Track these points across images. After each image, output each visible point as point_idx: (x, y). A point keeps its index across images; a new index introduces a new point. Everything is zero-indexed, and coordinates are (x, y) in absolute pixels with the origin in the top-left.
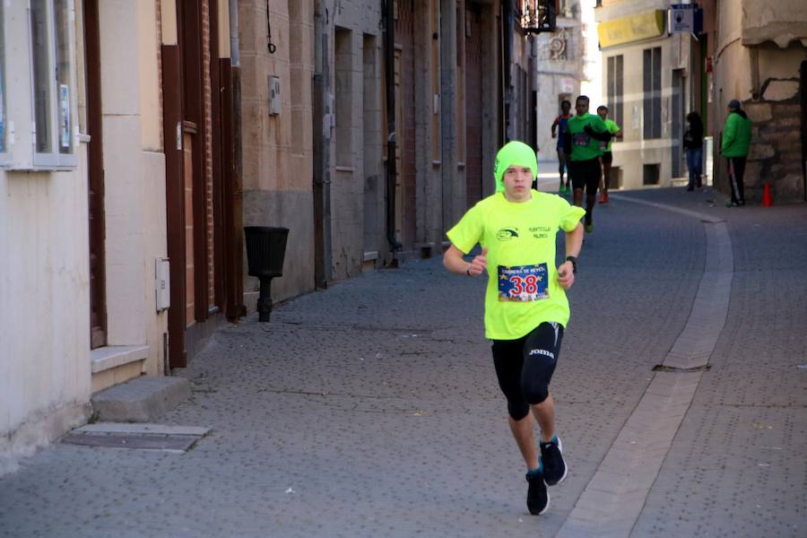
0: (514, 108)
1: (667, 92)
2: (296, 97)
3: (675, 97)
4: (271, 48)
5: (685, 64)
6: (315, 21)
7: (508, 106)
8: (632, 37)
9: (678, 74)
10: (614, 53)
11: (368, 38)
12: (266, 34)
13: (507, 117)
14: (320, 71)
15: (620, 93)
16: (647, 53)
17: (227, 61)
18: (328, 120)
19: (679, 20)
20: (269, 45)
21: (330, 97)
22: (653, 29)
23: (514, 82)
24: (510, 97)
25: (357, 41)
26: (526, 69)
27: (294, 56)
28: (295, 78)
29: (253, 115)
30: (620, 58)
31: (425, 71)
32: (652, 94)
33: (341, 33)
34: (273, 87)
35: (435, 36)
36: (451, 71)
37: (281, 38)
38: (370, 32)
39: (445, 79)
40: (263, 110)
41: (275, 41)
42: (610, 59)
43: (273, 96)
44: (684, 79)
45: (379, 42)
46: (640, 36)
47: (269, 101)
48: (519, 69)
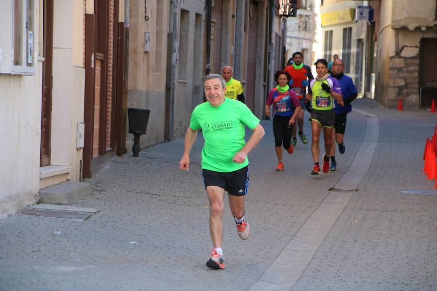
0: (273, 55)
1: (354, 50)
2: (158, 44)
3: (358, 53)
4: (146, 18)
5: (363, 36)
6: (171, 6)
7: (270, 53)
8: (338, 21)
9: (360, 41)
10: (328, 29)
11: (198, 15)
12: (144, 11)
13: (269, 59)
14: (172, 31)
15: (331, 49)
16: (345, 30)
17: (122, 24)
18: (175, 56)
19: (361, 14)
20: (146, 17)
21: (176, 45)
22: (348, 18)
23: (273, 41)
24: (271, 49)
25: (192, 17)
26: (280, 34)
27: (159, 23)
28: (158, 34)
29: (136, 52)
30: (331, 32)
31: (227, 33)
32: (347, 51)
33: (184, 12)
34: (147, 38)
35: (233, 16)
36: (241, 34)
37: (152, 13)
38: (199, 13)
39: (237, 38)
40: (141, 50)
41: (149, 14)
42: (326, 32)
43: (146, 43)
44: (363, 44)
45: (203, 18)
46: (342, 21)
47: (144, 45)
48: (277, 35)
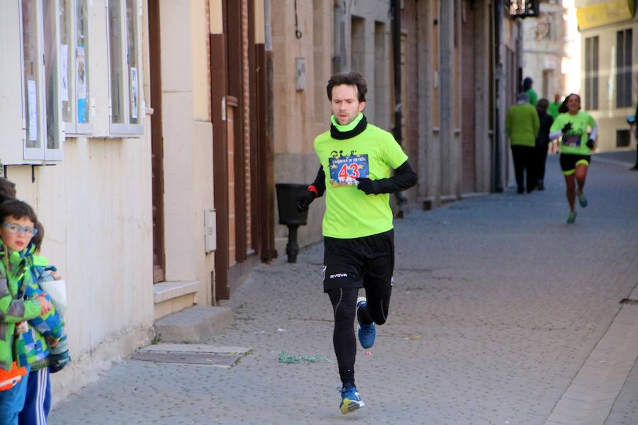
0: (503, 83)
2: (318, 76)
4: (298, 34)
6: (335, 11)
7: (497, 81)
8: (607, 20)
10: (591, 34)
11: (378, 25)
12: (294, 22)
13: (497, 90)
14: (339, 53)
15: (596, 68)
16: (620, 34)
17: (261, 46)
20: (297, 32)
22: (625, 13)
23: (503, 60)
24: (500, 73)
25: (369, 28)
26: (513, 47)
27: (317, 41)
28: (318, 59)
29: (283, 90)
30: (596, 39)
31: (426, 52)
32: (625, 69)
33: (356, 21)
34: (299, 67)
35: (436, 22)
36: (448, 52)
37: (306, 27)
38: (381, 19)
39: (444, 57)
40: (291, 87)
41: (301, 28)
42: (588, 40)
43: (299, 74)
45: (388, 28)
46: (614, 20)
47: (296, 79)
48: (507, 49)
